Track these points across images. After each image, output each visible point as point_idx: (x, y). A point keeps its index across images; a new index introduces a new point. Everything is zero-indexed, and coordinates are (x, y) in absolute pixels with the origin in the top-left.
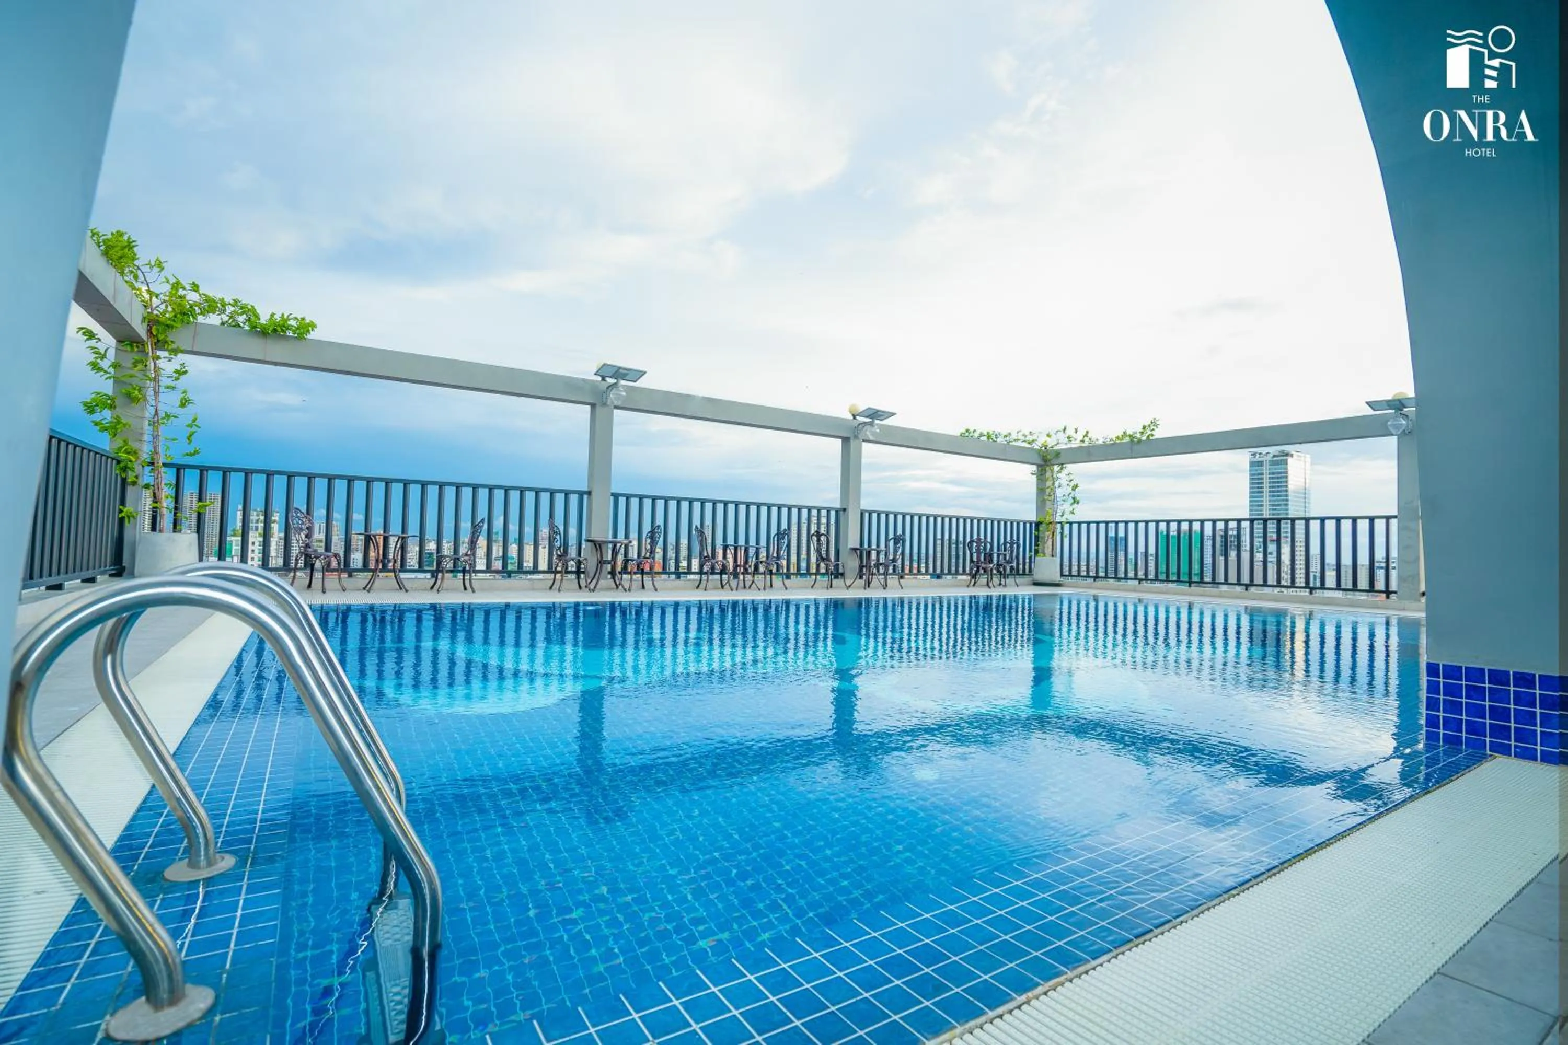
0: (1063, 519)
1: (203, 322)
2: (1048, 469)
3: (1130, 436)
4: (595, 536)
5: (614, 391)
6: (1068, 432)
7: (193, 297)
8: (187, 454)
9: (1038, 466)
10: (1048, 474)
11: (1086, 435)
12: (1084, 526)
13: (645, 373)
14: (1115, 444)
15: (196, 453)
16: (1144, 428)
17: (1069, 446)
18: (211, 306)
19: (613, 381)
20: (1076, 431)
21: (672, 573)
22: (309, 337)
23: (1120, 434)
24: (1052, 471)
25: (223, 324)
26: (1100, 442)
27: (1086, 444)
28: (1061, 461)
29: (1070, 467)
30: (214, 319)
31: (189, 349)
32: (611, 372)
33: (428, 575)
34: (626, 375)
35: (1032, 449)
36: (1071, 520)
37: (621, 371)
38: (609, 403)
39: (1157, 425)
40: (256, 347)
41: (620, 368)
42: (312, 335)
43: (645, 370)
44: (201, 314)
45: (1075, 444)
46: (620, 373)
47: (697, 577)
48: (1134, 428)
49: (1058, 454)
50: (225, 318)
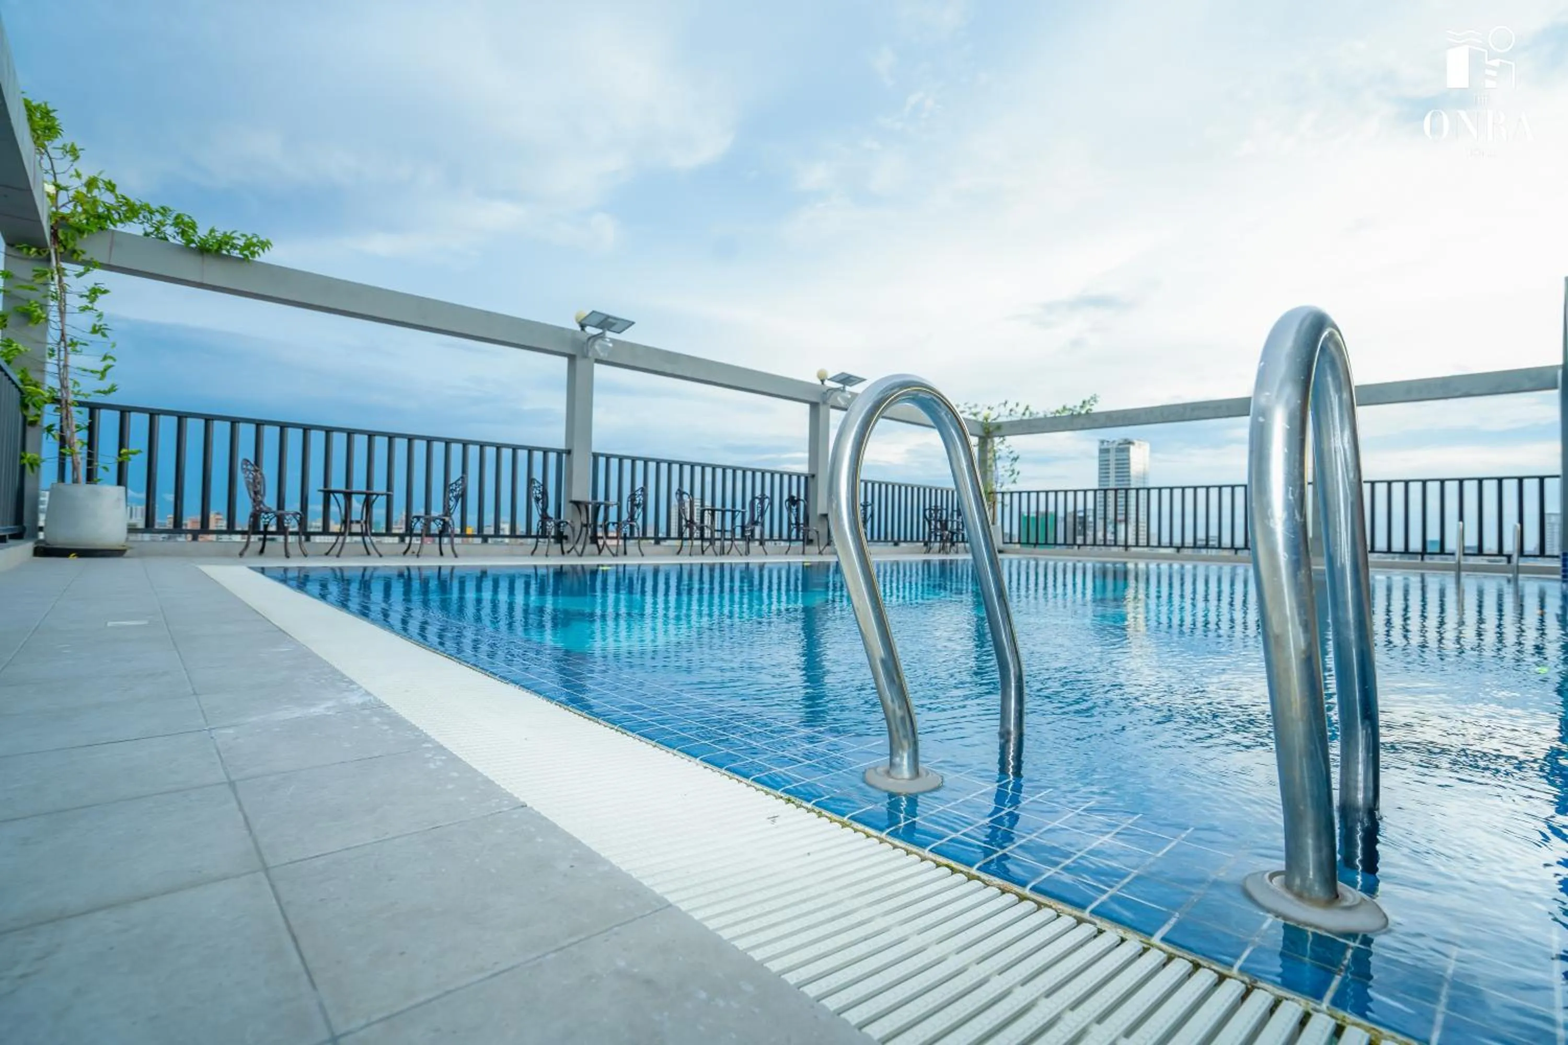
0: (1004, 489)
1: (123, 230)
2: (989, 440)
3: (1070, 409)
4: (575, 497)
5: (599, 341)
6: (1009, 406)
7: (108, 198)
8: (99, 392)
9: (980, 438)
10: (989, 447)
11: (1027, 408)
12: (1024, 496)
13: (633, 323)
14: (1055, 417)
15: (112, 389)
16: (1084, 402)
17: (1009, 419)
18: (132, 211)
19: (597, 331)
20: (1017, 405)
21: (651, 538)
22: (257, 258)
23: (1060, 408)
24: (993, 442)
25: (146, 234)
26: (1041, 415)
27: (1027, 417)
28: (1003, 432)
29: (1010, 440)
30: (135, 228)
31: (105, 262)
32: (596, 320)
33: (396, 539)
34: (614, 324)
35: (976, 421)
36: (1012, 490)
37: (610, 320)
38: (590, 354)
39: (1095, 401)
40: (191, 267)
41: (608, 317)
42: (264, 257)
43: (632, 320)
44: (121, 221)
45: (1016, 417)
46: (607, 323)
47: (678, 543)
48: (1074, 403)
49: (999, 427)
50: (150, 230)
